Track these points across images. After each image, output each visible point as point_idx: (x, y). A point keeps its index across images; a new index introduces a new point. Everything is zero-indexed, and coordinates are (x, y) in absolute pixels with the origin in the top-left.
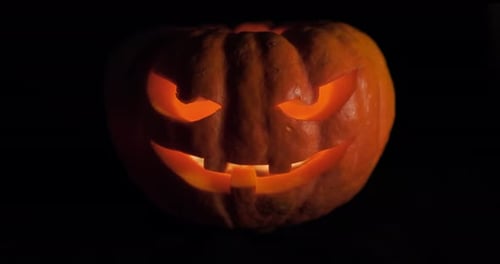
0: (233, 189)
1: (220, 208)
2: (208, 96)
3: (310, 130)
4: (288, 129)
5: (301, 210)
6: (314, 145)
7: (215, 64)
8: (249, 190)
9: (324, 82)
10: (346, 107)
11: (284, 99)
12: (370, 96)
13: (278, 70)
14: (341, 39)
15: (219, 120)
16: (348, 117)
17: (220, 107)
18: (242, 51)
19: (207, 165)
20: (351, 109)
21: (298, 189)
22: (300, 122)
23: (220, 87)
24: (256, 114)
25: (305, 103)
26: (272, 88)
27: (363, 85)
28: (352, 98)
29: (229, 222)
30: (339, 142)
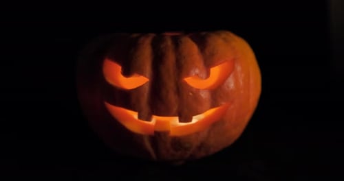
0: (156, 132)
1: (148, 145)
2: (141, 73)
3: (205, 95)
4: (191, 94)
5: (200, 148)
6: (207, 104)
7: (146, 53)
8: (166, 133)
9: (214, 65)
10: (227, 81)
11: (188, 75)
12: (243, 75)
13: (184, 57)
14: (225, 39)
15: (147, 88)
16: (228, 87)
17: (148, 80)
18: (162, 46)
19: (140, 117)
20: (231, 83)
21: (197, 133)
22: (198, 90)
23: (148, 68)
24: (170, 84)
25: (202, 78)
26: (181, 69)
27: (239, 68)
28: (231, 76)
29: (154, 155)
30: (223, 103)
